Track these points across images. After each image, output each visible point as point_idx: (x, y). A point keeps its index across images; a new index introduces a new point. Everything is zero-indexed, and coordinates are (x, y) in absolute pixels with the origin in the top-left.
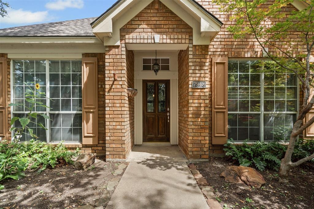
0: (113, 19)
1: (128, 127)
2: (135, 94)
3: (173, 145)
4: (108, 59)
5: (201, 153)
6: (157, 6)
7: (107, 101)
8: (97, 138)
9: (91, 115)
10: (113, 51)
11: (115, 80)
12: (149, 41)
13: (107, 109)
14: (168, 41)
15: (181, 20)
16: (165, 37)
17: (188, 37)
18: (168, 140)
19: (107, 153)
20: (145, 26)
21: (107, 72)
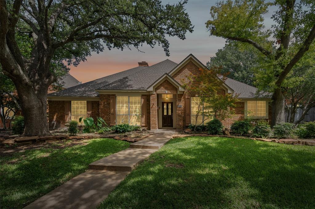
0: (153, 87)
1: (157, 120)
2: (159, 109)
3: (174, 128)
4: (151, 98)
5: (180, 128)
6: (166, 82)
7: (151, 111)
8: (146, 124)
9: (144, 116)
10: (153, 95)
11: (153, 104)
12: (164, 92)
13: (151, 114)
14: (170, 93)
15: (174, 86)
16: (169, 91)
17: (176, 91)
18: (172, 127)
19: (151, 128)
20: (163, 88)
21: (151, 102)
